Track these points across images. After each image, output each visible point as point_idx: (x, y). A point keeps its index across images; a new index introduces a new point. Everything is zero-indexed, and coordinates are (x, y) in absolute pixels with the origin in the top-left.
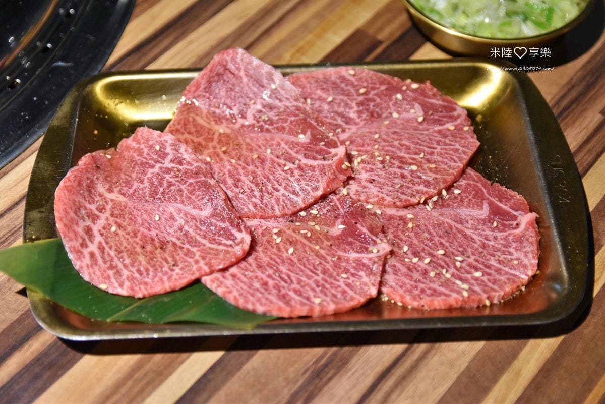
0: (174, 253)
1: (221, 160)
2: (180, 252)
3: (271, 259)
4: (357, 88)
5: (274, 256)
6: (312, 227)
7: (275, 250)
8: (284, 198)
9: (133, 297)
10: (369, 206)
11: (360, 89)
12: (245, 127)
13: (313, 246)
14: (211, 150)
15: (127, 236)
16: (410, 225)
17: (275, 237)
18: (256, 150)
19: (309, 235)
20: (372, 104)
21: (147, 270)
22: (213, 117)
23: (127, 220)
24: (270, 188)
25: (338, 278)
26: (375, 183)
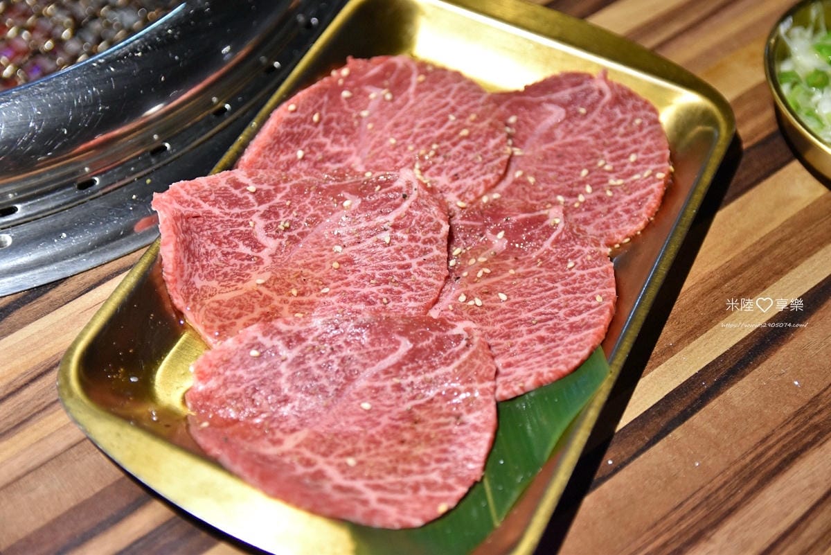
0: (435, 412)
1: (311, 303)
2: (438, 405)
3: (501, 321)
4: (309, 121)
5: (499, 318)
6: (477, 265)
7: (489, 313)
8: (424, 266)
9: (476, 483)
10: (485, 199)
11: (312, 119)
12: (276, 254)
13: (506, 275)
14: (286, 307)
15: (373, 452)
16: (531, 180)
17: (471, 303)
18: (323, 261)
19: (487, 271)
20: (334, 124)
21: (445, 451)
22: (231, 280)
23: (344, 442)
24: (399, 272)
25: (569, 272)
26: (461, 176)
